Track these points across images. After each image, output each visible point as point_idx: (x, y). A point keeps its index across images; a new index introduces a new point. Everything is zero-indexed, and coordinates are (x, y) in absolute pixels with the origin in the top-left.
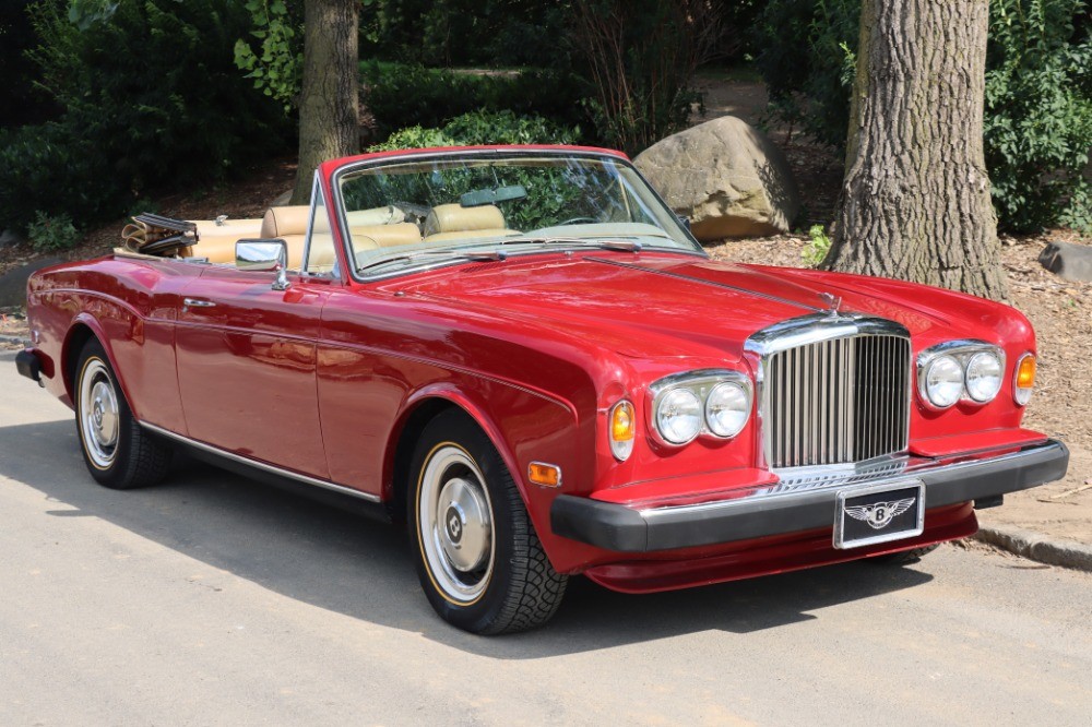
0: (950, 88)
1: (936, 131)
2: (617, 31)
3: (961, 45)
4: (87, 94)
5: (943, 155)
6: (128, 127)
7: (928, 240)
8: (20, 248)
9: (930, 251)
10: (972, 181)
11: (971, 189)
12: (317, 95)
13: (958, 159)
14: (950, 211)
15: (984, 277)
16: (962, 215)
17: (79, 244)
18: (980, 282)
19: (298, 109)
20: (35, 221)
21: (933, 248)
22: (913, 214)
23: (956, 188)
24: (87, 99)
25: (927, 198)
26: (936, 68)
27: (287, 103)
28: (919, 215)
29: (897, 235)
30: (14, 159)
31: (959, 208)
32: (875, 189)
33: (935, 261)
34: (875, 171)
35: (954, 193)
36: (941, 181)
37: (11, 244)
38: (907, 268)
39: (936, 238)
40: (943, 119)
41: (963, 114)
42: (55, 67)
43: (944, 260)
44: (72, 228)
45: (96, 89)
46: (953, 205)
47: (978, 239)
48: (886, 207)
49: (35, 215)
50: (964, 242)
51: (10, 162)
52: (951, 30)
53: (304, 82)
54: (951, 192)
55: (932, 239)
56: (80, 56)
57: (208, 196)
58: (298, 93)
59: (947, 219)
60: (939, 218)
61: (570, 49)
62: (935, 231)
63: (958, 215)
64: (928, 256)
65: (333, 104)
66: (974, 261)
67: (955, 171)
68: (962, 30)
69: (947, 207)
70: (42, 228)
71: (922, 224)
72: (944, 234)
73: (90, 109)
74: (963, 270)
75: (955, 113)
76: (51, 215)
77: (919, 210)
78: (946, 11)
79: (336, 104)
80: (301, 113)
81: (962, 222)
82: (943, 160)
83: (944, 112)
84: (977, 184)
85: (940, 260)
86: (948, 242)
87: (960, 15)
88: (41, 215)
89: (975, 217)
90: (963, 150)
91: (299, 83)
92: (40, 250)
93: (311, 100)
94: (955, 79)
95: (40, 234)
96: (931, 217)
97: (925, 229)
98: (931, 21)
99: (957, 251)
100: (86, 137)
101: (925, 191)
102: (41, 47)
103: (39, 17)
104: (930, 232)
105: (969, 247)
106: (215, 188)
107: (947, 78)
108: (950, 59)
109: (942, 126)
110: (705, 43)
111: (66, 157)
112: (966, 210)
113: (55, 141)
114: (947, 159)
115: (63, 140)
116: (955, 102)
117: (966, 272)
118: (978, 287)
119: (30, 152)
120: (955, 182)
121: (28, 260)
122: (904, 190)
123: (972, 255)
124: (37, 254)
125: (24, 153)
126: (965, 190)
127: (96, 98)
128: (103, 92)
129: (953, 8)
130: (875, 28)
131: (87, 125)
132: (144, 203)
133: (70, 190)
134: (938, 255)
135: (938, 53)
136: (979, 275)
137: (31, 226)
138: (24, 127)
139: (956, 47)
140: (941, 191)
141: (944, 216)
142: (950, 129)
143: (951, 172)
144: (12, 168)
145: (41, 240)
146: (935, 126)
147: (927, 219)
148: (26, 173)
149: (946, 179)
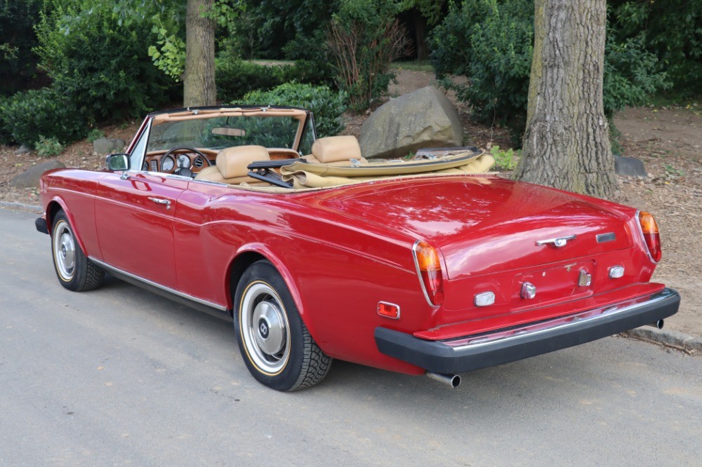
0: (589, 72)
1: (582, 96)
2: (354, 41)
3: (595, 49)
4: (66, 72)
5: (586, 110)
6: (89, 89)
7: (579, 157)
8: (30, 155)
9: (580, 163)
10: (601, 124)
11: (600, 129)
12: (193, 73)
13: (594, 112)
14: (590, 141)
15: (608, 177)
16: (596, 143)
17: (63, 153)
18: (606, 180)
19: (182, 81)
20: (39, 141)
21: (581, 162)
22: (570, 142)
23: (593, 128)
24: (66, 75)
25: (578, 133)
26: (581, 61)
27: (177, 78)
28: (573, 143)
29: (561, 154)
30: (26, 107)
31: (595, 139)
32: (548, 128)
33: (582, 169)
34: (548, 118)
35: (592, 131)
36: (584, 124)
37: (26, 152)
38: (567, 173)
39: (583, 156)
40: (585, 89)
41: (596, 87)
42: (48, 57)
43: (587, 168)
44: (58, 144)
45: (71, 69)
46: (591, 137)
47: (605, 157)
48: (555, 138)
49: (38, 138)
50: (597, 159)
51: (25, 110)
52: (589, 40)
53: (186, 67)
54: (590, 130)
55: (580, 156)
56: (63, 52)
57: (129, 127)
58: (183, 73)
59: (588, 145)
60: (584, 145)
61: (326, 50)
62: (582, 152)
63: (594, 142)
64: (578, 166)
65: (202, 78)
66: (602, 168)
67: (593, 119)
68: (594, 41)
69: (588, 139)
70: (42, 144)
71: (575, 148)
72: (587, 153)
73: (68, 80)
74: (597, 174)
75: (592, 86)
76: (47, 137)
77: (573, 140)
78: (586, 30)
79: (204, 78)
80: (185, 83)
81: (596, 147)
82: (586, 112)
83: (586, 86)
84: (603, 125)
85: (585, 168)
86: (589, 158)
87: (593, 32)
88: (42, 138)
89: (603, 144)
90: (596, 107)
91: (183, 67)
92: (42, 156)
93: (190, 76)
94: (591, 67)
95: (42, 147)
96: (580, 144)
97: (577, 151)
98: (579, 35)
99: (594, 163)
100: (65, 95)
101: (576, 130)
102: (41, 48)
103: (40, 31)
104: (579, 152)
105: (600, 160)
106: (133, 123)
107: (587, 67)
108: (588, 56)
109: (585, 93)
110: (396, 49)
111: (54, 107)
112: (598, 140)
113: (47, 98)
114: (588, 112)
115: (52, 97)
116: (591, 80)
117: (599, 175)
118: (605, 183)
119: (35, 104)
120: (592, 125)
121: (36, 161)
122: (565, 129)
123: (601, 165)
124: (40, 158)
125: (32, 105)
126: (598, 129)
127: (71, 74)
128: (76, 71)
129: (590, 28)
130: (545, 39)
131: (66, 89)
132: (96, 130)
133: (57, 124)
134: (584, 165)
135: (582, 52)
136: (605, 176)
137: (37, 143)
138: (30, 91)
139: (592, 49)
140: (585, 129)
141: (587, 144)
142: (589, 95)
143: (590, 119)
144: (25, 113)
145: (42, 151)
146: (581, 93)
147: (578, 145)
148: (33, 115)
149: (587, 123)
